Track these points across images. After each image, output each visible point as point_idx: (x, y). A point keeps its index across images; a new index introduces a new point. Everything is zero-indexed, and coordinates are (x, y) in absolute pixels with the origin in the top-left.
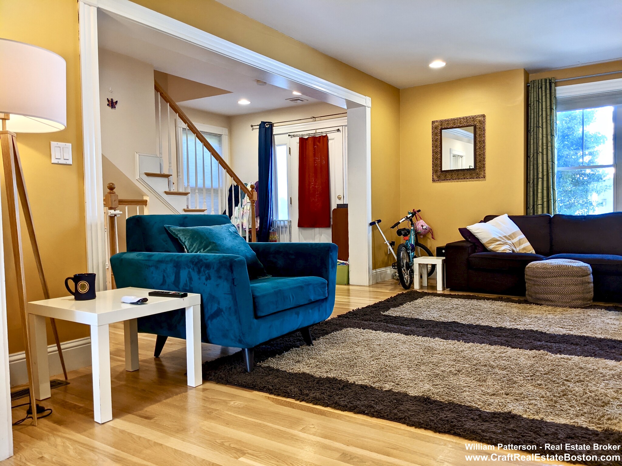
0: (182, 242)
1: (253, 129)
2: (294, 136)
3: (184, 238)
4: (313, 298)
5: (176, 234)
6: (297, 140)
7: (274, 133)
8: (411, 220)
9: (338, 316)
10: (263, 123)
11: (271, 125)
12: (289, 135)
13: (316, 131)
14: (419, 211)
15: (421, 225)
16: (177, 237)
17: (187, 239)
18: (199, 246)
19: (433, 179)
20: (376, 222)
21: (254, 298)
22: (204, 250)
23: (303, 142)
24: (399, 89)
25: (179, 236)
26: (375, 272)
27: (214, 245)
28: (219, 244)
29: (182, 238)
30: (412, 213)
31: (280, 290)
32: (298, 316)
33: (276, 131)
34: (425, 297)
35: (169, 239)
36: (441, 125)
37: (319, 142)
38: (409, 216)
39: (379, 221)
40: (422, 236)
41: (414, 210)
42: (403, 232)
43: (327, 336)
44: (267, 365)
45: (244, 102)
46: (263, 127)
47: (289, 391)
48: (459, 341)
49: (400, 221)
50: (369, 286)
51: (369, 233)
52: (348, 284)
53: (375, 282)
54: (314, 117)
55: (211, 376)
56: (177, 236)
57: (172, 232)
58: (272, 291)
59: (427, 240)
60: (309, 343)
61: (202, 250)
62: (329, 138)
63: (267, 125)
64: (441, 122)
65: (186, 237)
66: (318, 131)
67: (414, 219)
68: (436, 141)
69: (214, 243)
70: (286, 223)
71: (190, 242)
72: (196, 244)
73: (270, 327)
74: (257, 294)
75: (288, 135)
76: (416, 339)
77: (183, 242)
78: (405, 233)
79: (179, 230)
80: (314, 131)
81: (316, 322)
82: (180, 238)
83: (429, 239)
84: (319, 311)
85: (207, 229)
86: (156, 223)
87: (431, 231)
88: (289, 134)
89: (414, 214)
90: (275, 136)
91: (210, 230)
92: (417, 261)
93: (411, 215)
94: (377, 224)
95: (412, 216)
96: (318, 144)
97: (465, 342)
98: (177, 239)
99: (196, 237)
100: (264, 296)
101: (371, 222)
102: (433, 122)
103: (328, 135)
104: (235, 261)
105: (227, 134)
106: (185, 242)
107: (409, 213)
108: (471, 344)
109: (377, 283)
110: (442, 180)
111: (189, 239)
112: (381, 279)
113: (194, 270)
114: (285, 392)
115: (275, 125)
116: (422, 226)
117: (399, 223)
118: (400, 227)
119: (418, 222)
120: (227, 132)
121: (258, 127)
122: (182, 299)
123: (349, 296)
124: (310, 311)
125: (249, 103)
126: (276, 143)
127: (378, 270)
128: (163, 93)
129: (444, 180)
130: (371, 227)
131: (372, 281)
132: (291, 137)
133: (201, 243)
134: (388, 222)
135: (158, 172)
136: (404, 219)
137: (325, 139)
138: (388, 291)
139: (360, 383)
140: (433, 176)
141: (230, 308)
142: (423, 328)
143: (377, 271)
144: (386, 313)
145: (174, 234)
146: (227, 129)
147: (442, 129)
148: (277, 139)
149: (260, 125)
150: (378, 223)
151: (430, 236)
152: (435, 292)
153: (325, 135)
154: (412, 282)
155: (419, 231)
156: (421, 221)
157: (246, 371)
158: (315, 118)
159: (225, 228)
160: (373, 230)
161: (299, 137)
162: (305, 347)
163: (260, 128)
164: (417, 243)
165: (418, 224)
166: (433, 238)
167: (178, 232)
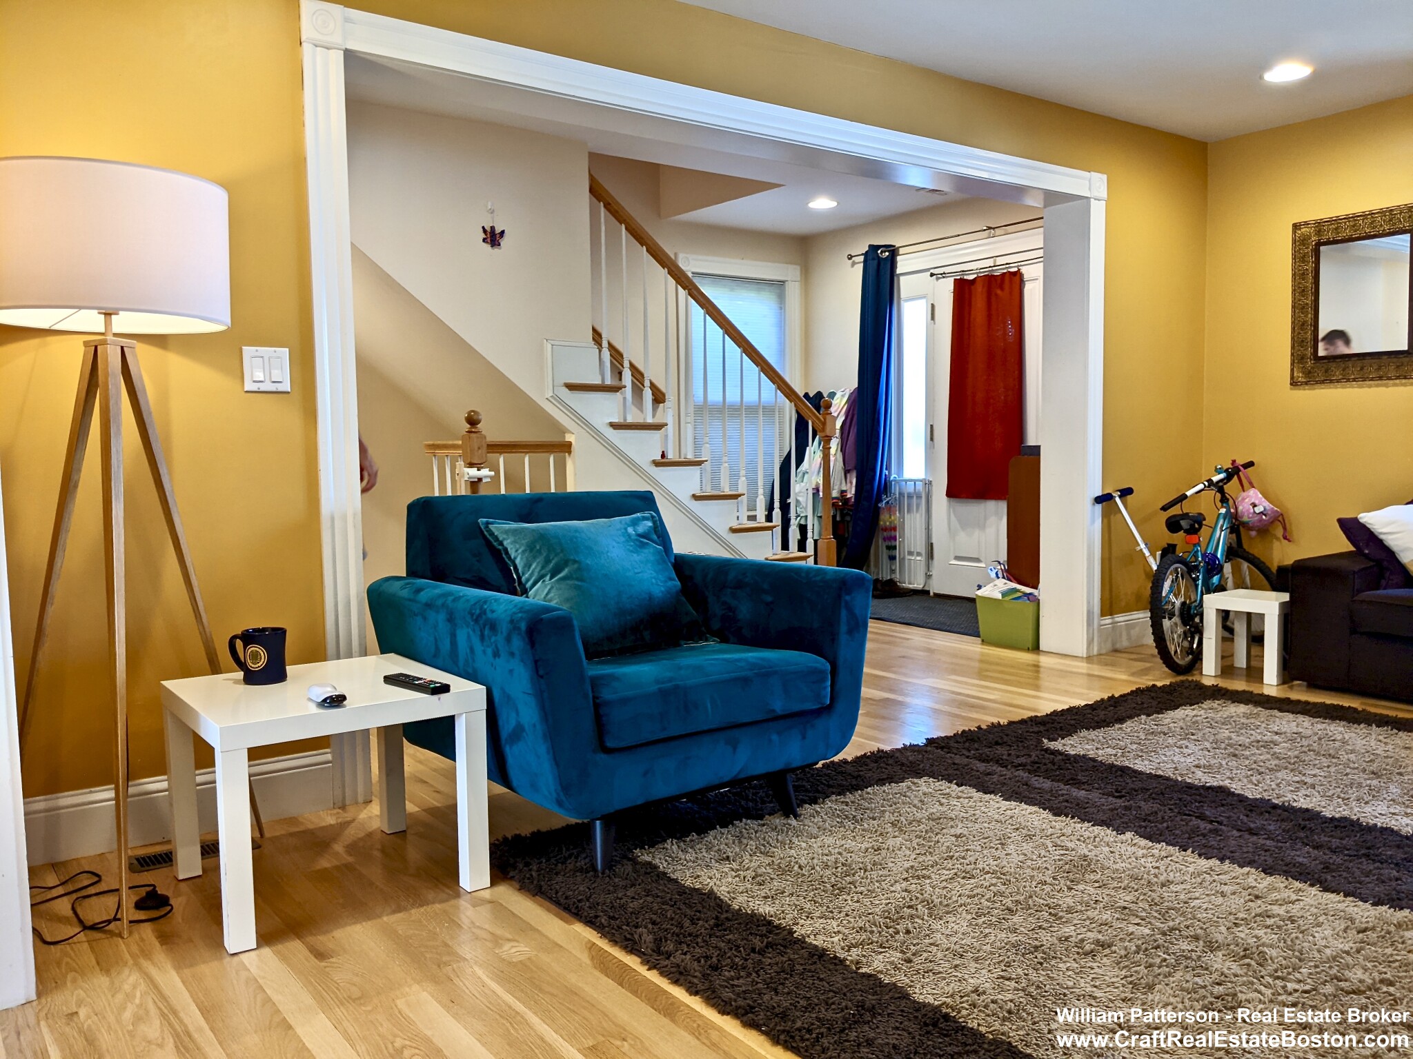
0: (509, 558)
1: (854, 264)
2: (944, 275)
3: (514, 550)
4: (779, 706)
5: (501, 539)
6: (948, 285)
7: (899, 271)
8: (1221, 490)
9: (927, 739)
10: (874, 248)
11: (893, 252)
12: (932, 275)
13: (995, 261)
14: (1251, 464)
15: (1252, 502)
16: (500, 547)
17: (520, 551)
18: (543, 568)
19: (1292, 377)
20: (1116, 495)
21: (597, 706)
22: (551, 579)
23: (963, 288)
24: (1206, 143)
25: (505, 543)
26: (1109, 621)
27: (576, 566)
28: (588, 564)
29: (511, 549)
30: (1226, 471)
31: (677, 687)
32: (735, 749)
33: (903, 265)
34: (1207, 704)
35: (485, 551)
36: (1319, 233)
37: (1002, 289)
38: (1215, 479)
39: (1126, 492)
40: (1253, 533)
41: (1234, 462)
42: (1184, 523)
43: (849, 797)
44: (647, 858)
45: (823, 203)
46: (873, 259)
47: (636, 937)
48: (1185, 850)
49: (1189, 493)
50: (1089, 659)
51: (1093, 522)
52: (1036, 648)
53: (1109, 646)
54: (990, 228)
55: (515, 868)
56: (501, 543)
57: (492, 534)
58: (655, 688)
59: (1271, 542)
60: (789, 811)
61: (548, 577)
62: (1026, 277)
63: (882, 252)
64: (1319, 225)
65: (518, 546)
66: (1000, 261)
67: (1231, 488)
68: (1303, 276)
69: (575, 562)
70: (920, 486)
71: (525, 559)
72: (538, 564)
73: (645, 774)
74: (607, 694)
75: (929, 273)
76: (1068, 831)
77: (512, 557)
78: (1192, 526)
79: (507, 532)
80: (990, 263)
81: (795, 765)
82: (506, 550)
83: (1278, 539)
84: (804, 738)
85: (569, 528)
86: (460, 513)
87: (1280, 518)
88: (932, 271)
89: (1233, 472)
90: (902, 278)
91: (577, 530)
92: (1213, 603)
93: (1222, 476)
94: (1118, 500)
95: (1229, 478)
96: (999, 292)
97: (1200, 855)
98: (499, 550)
99: (538, 548)
100: (625, 701)
101: (1099, 493)
102: (1296, 227)
103: (1024, 270)
104: (542, 620)
105: (799, 279)
106: (515, 558)
107: (1218, 471)
108: (1214, 862)
109: (1116, 651)
110: (1317, 383)
111: (524, 552)
112: (1129, 638)
113: (474, 631)
114: (629, 940)
115: (901, 251)
116: (1254, 505)
117: (1184, 497)
118: (1187, 507)
119: (1244, 494)
120: (798, 273)
121: (862, 258)
122: (435, 697)
123: (1037, 678)
124: (775, 737)
125: (834, 204)
126: (903, 295)
127: (1120, 618)
128: (610, 204)
129: (1323, 382)
130: (1099, 507)
131: (1099, 644)
132: (938, 279)
133: (547, 561)
134: (1152, 494)
135: (598, 381)
136: (1201, 486)
137: (1017, 278)
138: (1124, 677)
139: (819, 942)
140: (1292, 370)
141: (534, 726)
142: (1120, 797)
143: (1117, 619)
144: (1057, 745)
145: (496, 539)
146: (798, 268)
147: (1319, 244)
148: (906, 286)
149: (866, 255)
150: (1120, 497)
151: (1279, 532)
152: (1254, 688)
153: (1016, 269)
154: (1197, 656)
155: (1245, 519)
156: (1252, 492)
157: (594, 868)
158: (994, 228)
159: (619, 526)
160: (1106, 516)
161: (952, 279)
162: (778, 821)
163: (865, 262)
164: (1234, 552)
165: (1244, 499)
166: (1285, 538)
167: (505, 536)
